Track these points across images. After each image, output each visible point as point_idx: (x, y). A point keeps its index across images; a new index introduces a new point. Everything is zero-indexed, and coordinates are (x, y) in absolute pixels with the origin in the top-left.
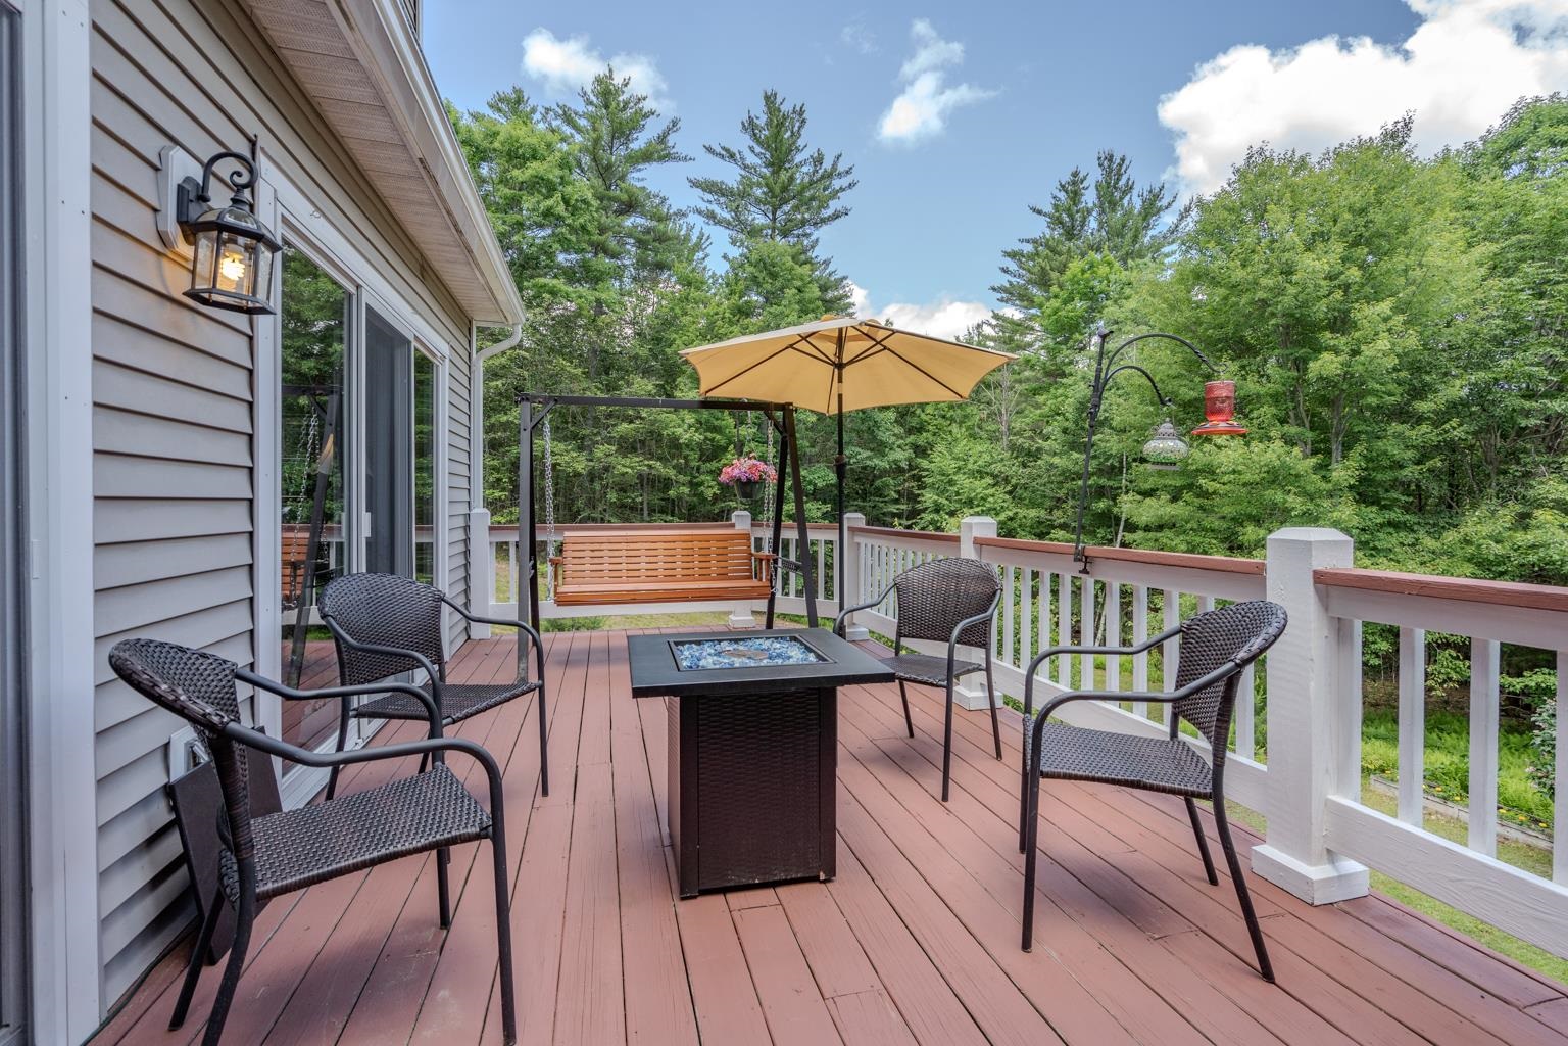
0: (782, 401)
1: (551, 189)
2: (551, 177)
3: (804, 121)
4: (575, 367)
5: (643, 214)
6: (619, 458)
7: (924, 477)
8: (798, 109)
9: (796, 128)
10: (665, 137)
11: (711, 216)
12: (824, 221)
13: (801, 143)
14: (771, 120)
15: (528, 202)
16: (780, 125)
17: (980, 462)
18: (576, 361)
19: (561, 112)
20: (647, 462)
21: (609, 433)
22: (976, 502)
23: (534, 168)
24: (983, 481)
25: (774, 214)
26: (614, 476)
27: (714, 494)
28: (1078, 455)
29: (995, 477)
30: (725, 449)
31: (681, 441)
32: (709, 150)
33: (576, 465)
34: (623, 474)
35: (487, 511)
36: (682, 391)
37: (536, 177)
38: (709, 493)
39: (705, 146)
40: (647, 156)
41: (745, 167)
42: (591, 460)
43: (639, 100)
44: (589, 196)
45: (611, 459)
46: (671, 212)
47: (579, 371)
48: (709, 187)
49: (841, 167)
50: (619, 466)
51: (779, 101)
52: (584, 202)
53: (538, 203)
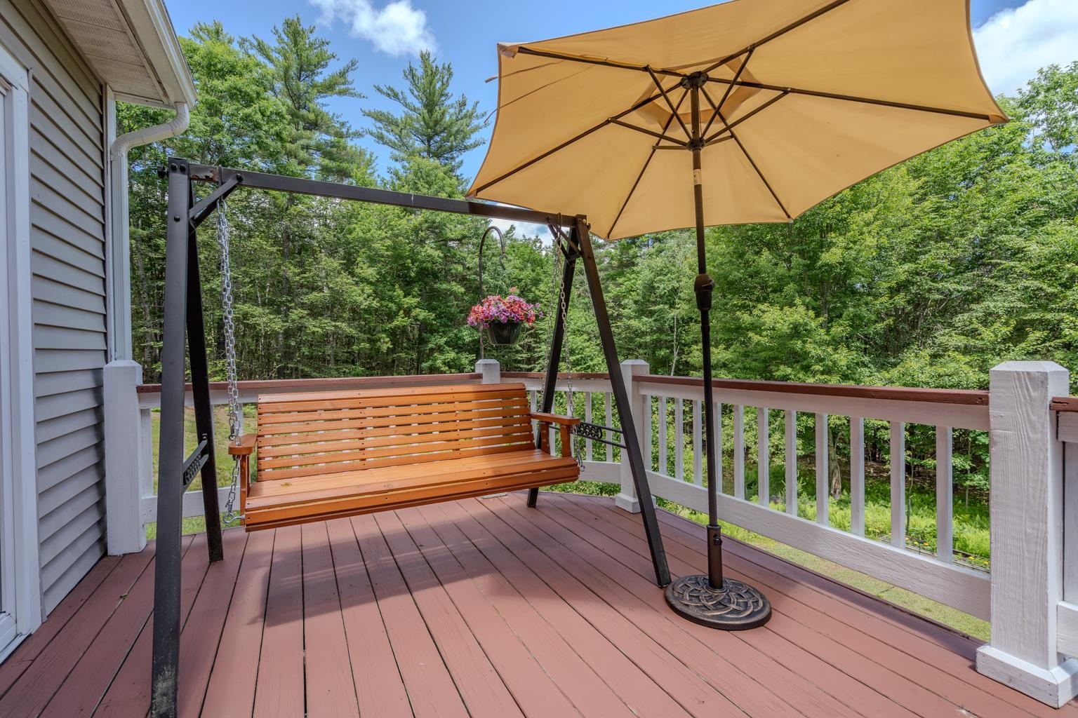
0: (572, 212)
1: (249, 101)
2: (249, 90)
3: (451, 74)
4: (272, 246)
5: (327, 133)
6: (311, 320)
7: (540, 334)
8: (447, 66)
9: (445, 80)
10: (344, 73)
11: (380, 138)
12: (466, 148)
13: (448, 90)
14: (426, 71)
15: (228, 107)
16: (434, 74)
17: (579, 324)
18: (271, 241)
19: (256, 44)
20: (333, 324)
21: (302, 299)
22: (577, 352)
23: (232, 80)
24: (581, 338)
25: (429, 141)
26: (307, 334)
27: (388, 348)
28: (647, 319)
29: (589, 334)
30: (396, 314)
31: (362, 307)
32: (379, 89)
33: (273, 325)
34: (314, 333)
35: (135, 364)
36: (362, 268)
37: (235, 88)
38: (384, 348)
39: (375, 86)
40: (329, 88)
41: (406, 105)
42: (287, 321)
43: (323, 43)
44: (283, 110)
45: (303, 321)
46: (350, 131)
47: (274, 249)
48: (378, 117)
49: (479, 111)
50: (311, 327)
51: (432, 59)
52: (278, 114)
53: (238, 110)
